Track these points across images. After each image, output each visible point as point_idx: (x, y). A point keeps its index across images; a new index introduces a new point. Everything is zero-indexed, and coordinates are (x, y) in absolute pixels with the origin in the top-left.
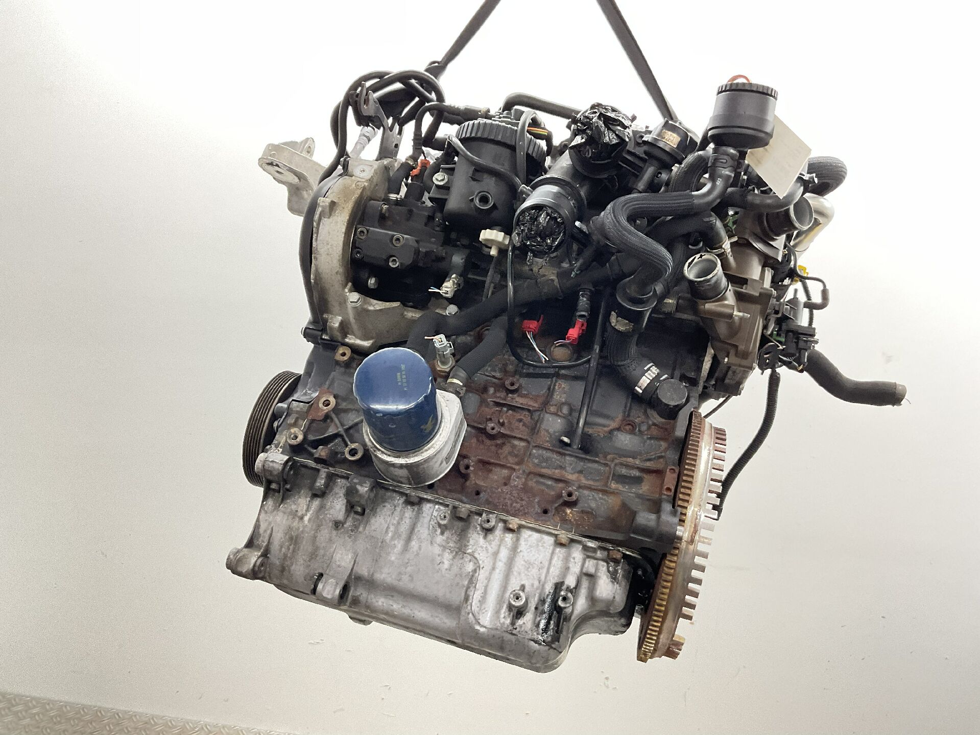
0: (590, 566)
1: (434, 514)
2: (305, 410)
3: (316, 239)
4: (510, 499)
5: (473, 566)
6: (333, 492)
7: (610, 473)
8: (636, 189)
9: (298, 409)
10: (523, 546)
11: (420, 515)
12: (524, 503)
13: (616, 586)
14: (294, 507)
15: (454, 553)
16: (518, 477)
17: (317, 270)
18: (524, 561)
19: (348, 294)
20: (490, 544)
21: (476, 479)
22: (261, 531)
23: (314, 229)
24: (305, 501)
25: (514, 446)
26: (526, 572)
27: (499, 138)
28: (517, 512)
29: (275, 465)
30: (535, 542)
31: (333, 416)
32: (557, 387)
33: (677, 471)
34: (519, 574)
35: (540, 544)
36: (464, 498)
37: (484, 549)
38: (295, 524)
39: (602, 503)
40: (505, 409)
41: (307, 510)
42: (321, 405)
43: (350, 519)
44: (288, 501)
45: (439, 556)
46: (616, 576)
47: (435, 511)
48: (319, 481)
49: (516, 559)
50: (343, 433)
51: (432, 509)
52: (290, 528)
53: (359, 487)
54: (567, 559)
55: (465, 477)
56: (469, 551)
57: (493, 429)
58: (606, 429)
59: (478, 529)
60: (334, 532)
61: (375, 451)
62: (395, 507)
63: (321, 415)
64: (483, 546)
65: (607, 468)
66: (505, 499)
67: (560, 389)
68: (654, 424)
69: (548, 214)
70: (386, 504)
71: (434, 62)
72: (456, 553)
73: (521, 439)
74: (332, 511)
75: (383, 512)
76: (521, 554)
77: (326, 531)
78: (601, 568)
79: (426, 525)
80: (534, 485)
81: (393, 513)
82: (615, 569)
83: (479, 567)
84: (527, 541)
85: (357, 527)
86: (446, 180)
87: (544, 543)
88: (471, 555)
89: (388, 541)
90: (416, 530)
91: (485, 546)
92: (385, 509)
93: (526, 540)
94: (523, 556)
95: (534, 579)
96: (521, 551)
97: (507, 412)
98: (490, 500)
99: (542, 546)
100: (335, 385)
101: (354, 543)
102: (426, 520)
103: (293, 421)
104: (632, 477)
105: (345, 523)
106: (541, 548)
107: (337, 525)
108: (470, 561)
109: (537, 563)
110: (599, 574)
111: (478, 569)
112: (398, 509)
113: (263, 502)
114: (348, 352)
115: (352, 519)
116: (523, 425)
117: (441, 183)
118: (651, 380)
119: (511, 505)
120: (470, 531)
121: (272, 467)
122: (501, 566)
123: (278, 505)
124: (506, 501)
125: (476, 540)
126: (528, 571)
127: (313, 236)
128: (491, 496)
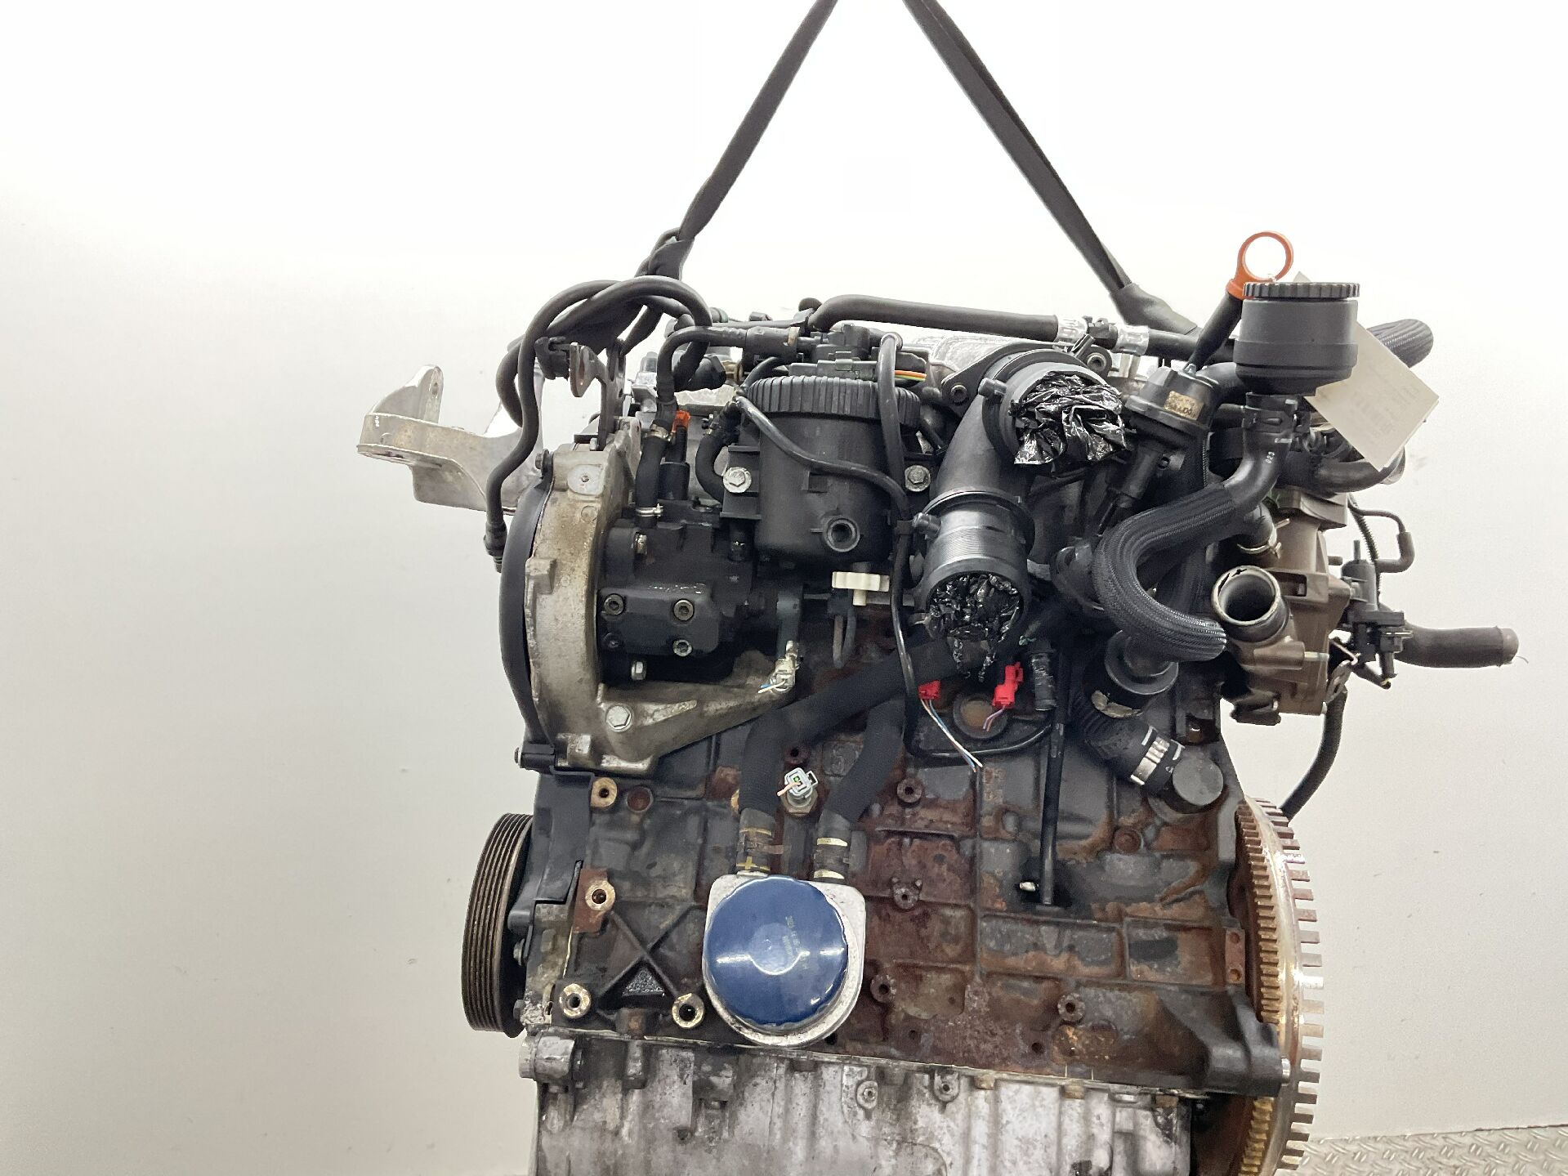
0: (1124, 1119)
1: (845, 1082)
2: (564, 916)
3: (535, 636)
4: (972, 1037)
5: (934, 1164)
6: (660, 1076)
7: (1122, 945)
8: (1126, 495)
9: (552, 918)
10: (1009, 1112)
11: (821, 1089)
12: (998, 1039)
13: (1175, 1148)
14: (597, 1116)
15: (895, 1145)
16: (976, 993)
17: (541, 681)
18: (1017, 1138)
19: (602, 706)
20: (954, 1120)
21: (907, 1007)
22: (550, 1166)
23: (527, 619)
24: (614, 1102)
25: (946, 921)
26: (1025, 1158)
27: (847, 411)
28: (990, 1059)
29: (554, 1064)
30: (1028, 1101)
31: (618, 920)
32: (984, 781)
33: (1242, 935)
34: (1014, 1163)
35: (1037, 1103)
36: (894, 1051)
37: (945, 1131)
38: (608, 1145)
39: (1122, 1007)
40: (907, 840)
41: (623, 1117)
42: (590, 902)
43: (702, 1120)
44: (585, 1107)
45: (872, 1158)
46: (1170, 1130)
47: (844, 1077)
48: (631, 1064)
49: (1003, 1138)
50: (647, 958)
51: (840, 1074)
52: (601, 1154)
53: (714, 1079)
54: (1086, 1118)
55: (886, 1008)
56: (920, 1139)
57: (905, 897)
58: (1084, 843)
59: (927, 1095)
60: (680, 1148)
61: (740, 1029)
62: (775, 1082)
63: (595, 920)
64: (942, 1125)
65: (1114, 934)
66: (965, 1038)
67: (991, 782)
68: (1165, 824)
69: (989, 585)
70: (758, 1080)
71: (668, 236)
72: (899, 1143)
73: (956, 906)
74: (666, 1111)
75: (755, 1095)
76: (1009, 1127)
77: (665, 1148)
78: (1142, 1120)
79: (837, 1107)
80: (1001, 993)
81: (773, 1094)
82: (1166, 1119)
83: (944, 1164)
84: (1015, 1101)
85: (717, 1132)
86: (749, 482)
87: (1043, 1099)
88: (924, 1146)
89: (777, 1148)
90: (821, 1119)
91: (945, 1125)
92: (758, 1089)
93: (1012, 1101)
94: (1014, 1130)
95: (1040, 1166)
96: (1008, 1122)
97: (911, 844)
98: (940, 1045)
99: (1041, 1106)
100: (602, 851)
101: (718, 1160)
102: (834, 1098)
103: (550, 946)
104: (1157, 942)
105: (696, 1129)
106: (1040, 1110)
107: (683, 1135)
108: (926, 1156)
109: (1039, 1138)
110: (1142, 1133)
111: (943, 1168)
112: (781, 1085)
113: (540, 1116)
114: (611, 785)
115: (706, 1117)
116: (949, 870)
117: (742, 489)
118: (1158, 765)
119: (977, 1047)
120: (914, 1102)
121: (551, 1068)
122: (979, 1153)
123: (568, 1117)
124: (969, 1042)
125: (926, 1114)
126: (1029, 1156)
127: (528, 631)
128: (939, 1039)
